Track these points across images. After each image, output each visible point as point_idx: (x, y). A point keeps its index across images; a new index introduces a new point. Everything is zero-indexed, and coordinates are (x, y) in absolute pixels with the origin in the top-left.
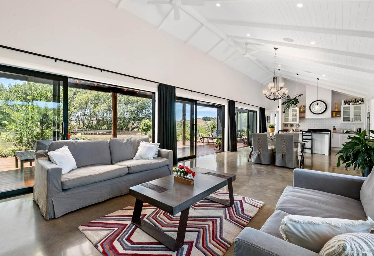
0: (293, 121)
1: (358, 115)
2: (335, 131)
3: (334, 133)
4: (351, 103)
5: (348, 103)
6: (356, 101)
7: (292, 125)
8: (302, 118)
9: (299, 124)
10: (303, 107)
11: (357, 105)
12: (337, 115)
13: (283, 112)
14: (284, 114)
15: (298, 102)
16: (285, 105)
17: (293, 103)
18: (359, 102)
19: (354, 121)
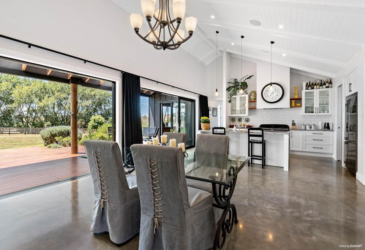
0: (241, 113)
1: (325, 103)
2: (294, 127)
3: (293, 129)
4: (315, 87)
5: (311, 87)
6: (322, 84)
7: (240, 120)
8: (252, 109)
9: (250, 117)
10: (253, 93)
11: (324, 89)
12: (298, 105)
13: (229, 101)
14: (230, 104)
15: (247, 86)
16: (231, 91)
17: (242, 88)
18: (326, 85)
19: (320, 112)
